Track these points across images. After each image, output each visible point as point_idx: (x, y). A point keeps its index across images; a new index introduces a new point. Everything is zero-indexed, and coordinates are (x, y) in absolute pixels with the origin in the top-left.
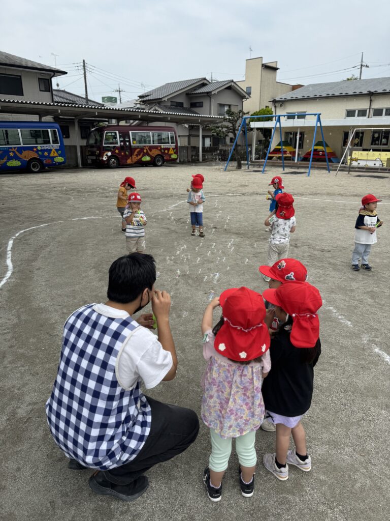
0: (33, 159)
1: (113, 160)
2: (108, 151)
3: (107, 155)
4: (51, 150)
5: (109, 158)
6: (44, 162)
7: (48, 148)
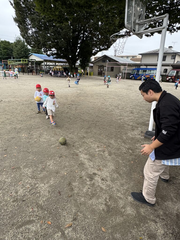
0: (148, 77)
1: (171, 80)
2: (169, 77)
3: (169, 78)
4: (154, 75)
5: (169, 79)
6: (151, 78)
7: (153, 75)
